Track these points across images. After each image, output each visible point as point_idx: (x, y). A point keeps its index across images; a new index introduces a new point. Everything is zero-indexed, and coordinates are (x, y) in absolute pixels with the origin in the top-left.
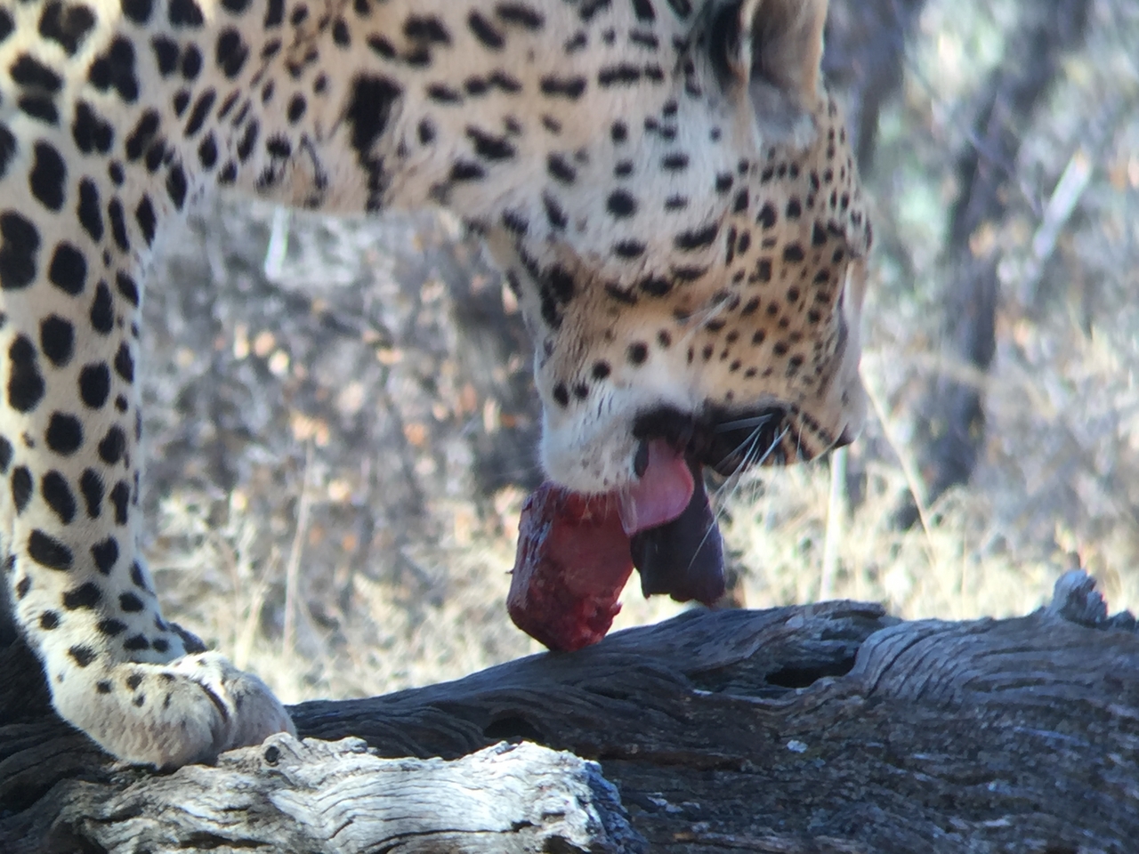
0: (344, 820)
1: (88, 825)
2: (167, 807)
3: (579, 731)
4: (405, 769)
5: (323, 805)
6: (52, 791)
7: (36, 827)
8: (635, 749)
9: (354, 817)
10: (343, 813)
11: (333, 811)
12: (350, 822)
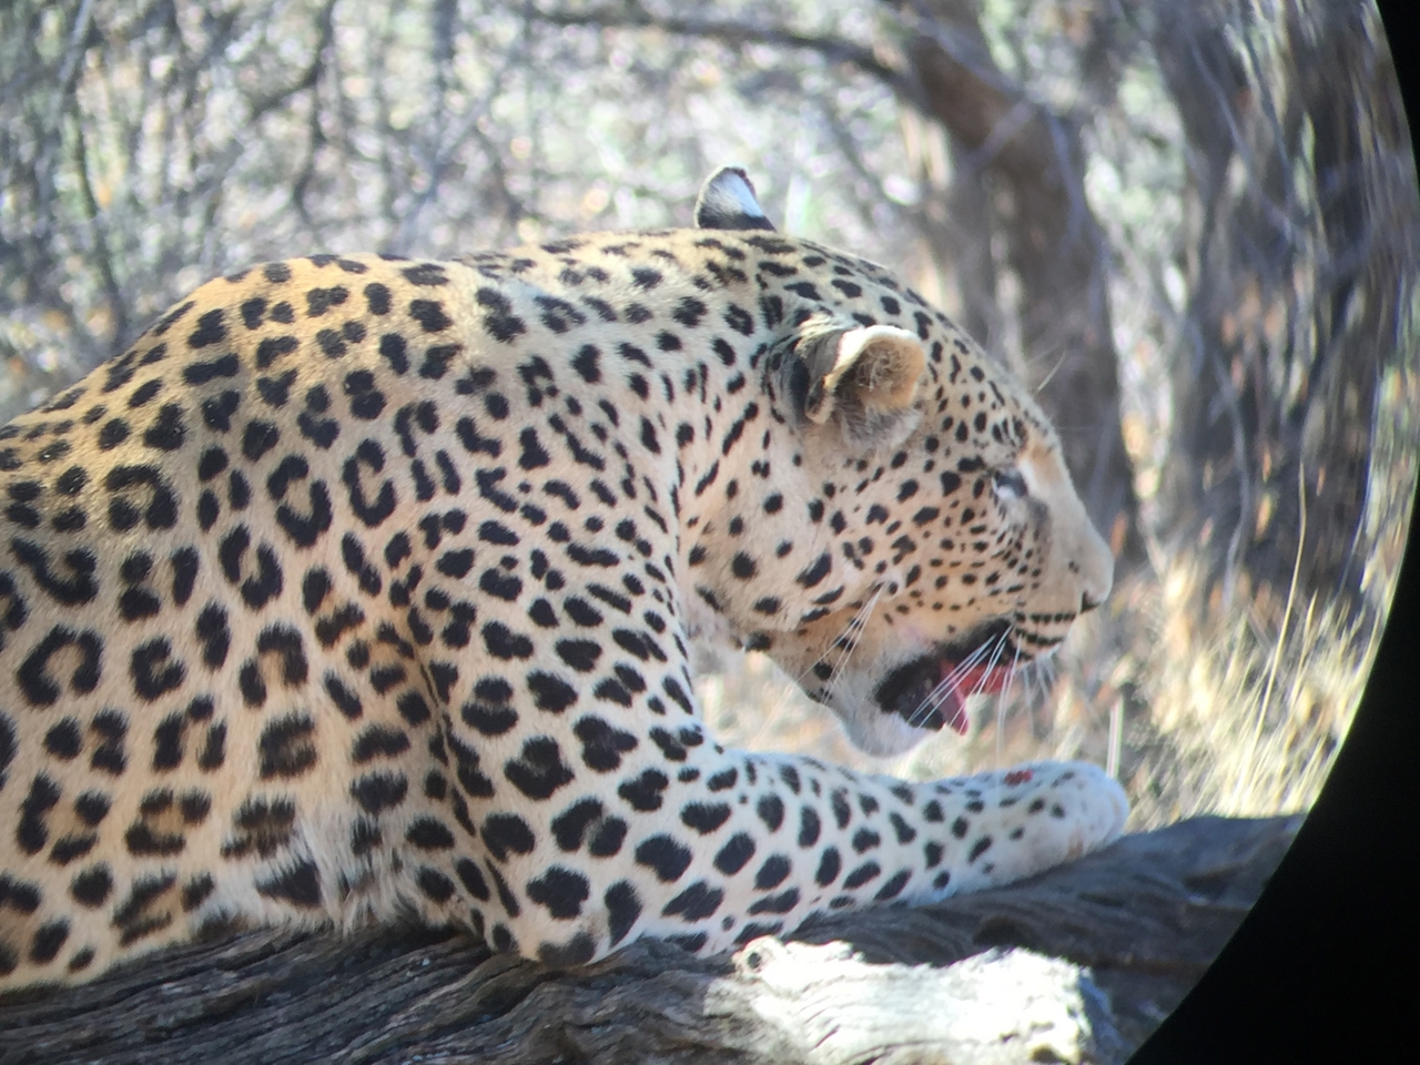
0: (828, 1029)
1: (569, 1032)
2: (647, 1013)
3: (1071, 940)
4: (891, 978)
5: (806, 1015)
6: (532, 995)
7: (514, 1033)
8: (1128, 959)
9: (838, 1027)
10: (827, 1022)
11: (817, 1021)
12: (833, 1032)
